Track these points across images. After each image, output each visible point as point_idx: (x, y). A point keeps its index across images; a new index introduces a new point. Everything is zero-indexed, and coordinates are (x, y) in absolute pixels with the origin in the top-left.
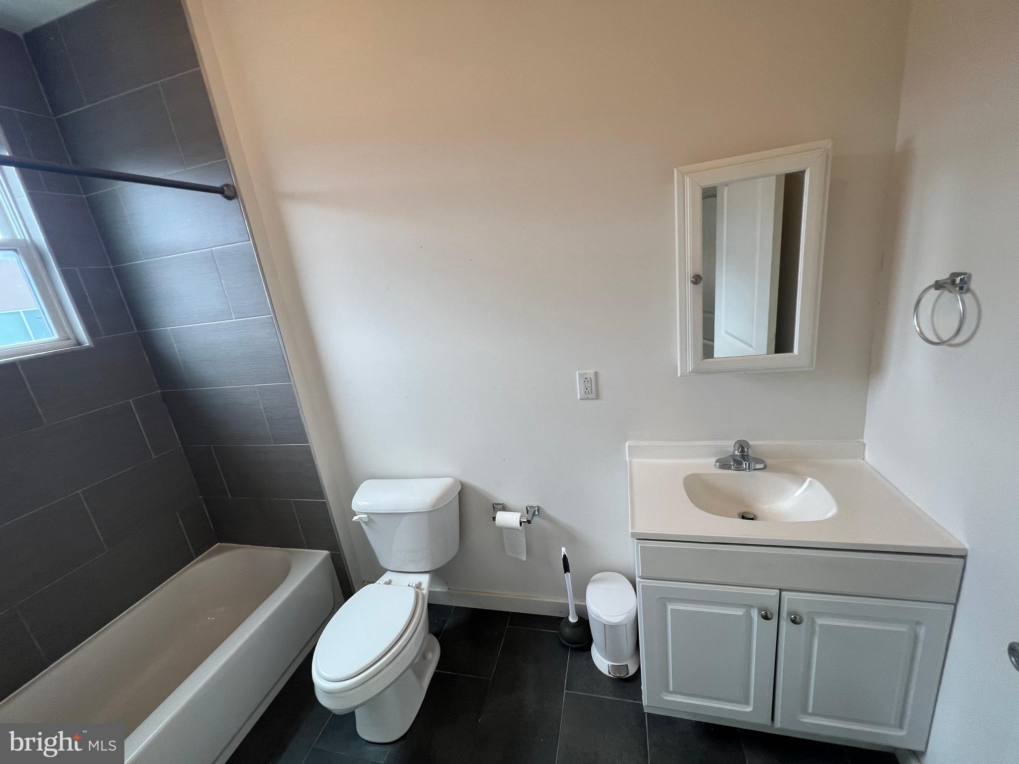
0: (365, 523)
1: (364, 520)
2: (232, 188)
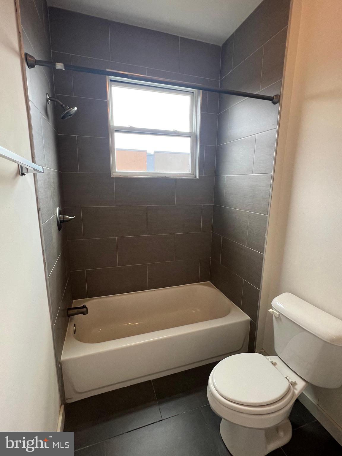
0: (276, 317)
1: (275, 315)
2: (278, 97)
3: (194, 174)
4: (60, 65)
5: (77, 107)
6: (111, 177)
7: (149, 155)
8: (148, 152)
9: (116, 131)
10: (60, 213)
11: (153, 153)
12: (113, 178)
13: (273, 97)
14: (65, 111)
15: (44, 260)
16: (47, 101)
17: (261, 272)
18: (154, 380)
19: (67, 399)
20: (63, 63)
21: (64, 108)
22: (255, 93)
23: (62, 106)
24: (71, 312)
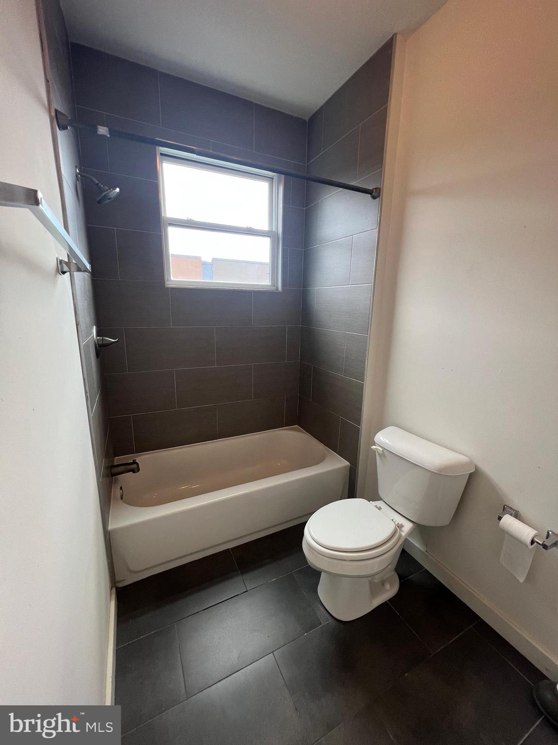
0: (380, 454)
1: (379, 452)
2: (378, 190)
3: (276, 285)
4: (104, 129)
5: (120, 189)
6: (166, 287)
7: (205, 264)
8: (203, 259)
9: (170, 224)
10: (98, 334)
11: (211, 262)
12: (168, 288)
13: (373, 190)
14: (102, 192)
15: (86, 392)
16: (77, 176)
17: (361, 405)
18: (233, 548)
19: (118, 582)
20: (107, 126)
21: (100, 188)
22: (352, 184)
23: (97, 184)
24: (115, 470)
